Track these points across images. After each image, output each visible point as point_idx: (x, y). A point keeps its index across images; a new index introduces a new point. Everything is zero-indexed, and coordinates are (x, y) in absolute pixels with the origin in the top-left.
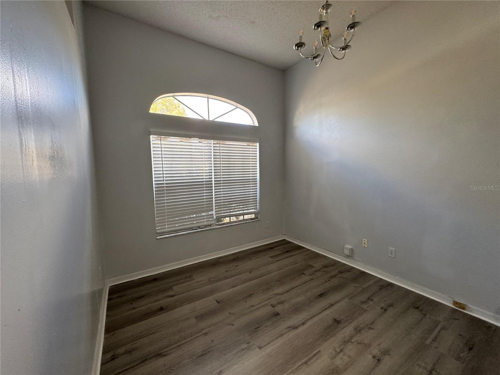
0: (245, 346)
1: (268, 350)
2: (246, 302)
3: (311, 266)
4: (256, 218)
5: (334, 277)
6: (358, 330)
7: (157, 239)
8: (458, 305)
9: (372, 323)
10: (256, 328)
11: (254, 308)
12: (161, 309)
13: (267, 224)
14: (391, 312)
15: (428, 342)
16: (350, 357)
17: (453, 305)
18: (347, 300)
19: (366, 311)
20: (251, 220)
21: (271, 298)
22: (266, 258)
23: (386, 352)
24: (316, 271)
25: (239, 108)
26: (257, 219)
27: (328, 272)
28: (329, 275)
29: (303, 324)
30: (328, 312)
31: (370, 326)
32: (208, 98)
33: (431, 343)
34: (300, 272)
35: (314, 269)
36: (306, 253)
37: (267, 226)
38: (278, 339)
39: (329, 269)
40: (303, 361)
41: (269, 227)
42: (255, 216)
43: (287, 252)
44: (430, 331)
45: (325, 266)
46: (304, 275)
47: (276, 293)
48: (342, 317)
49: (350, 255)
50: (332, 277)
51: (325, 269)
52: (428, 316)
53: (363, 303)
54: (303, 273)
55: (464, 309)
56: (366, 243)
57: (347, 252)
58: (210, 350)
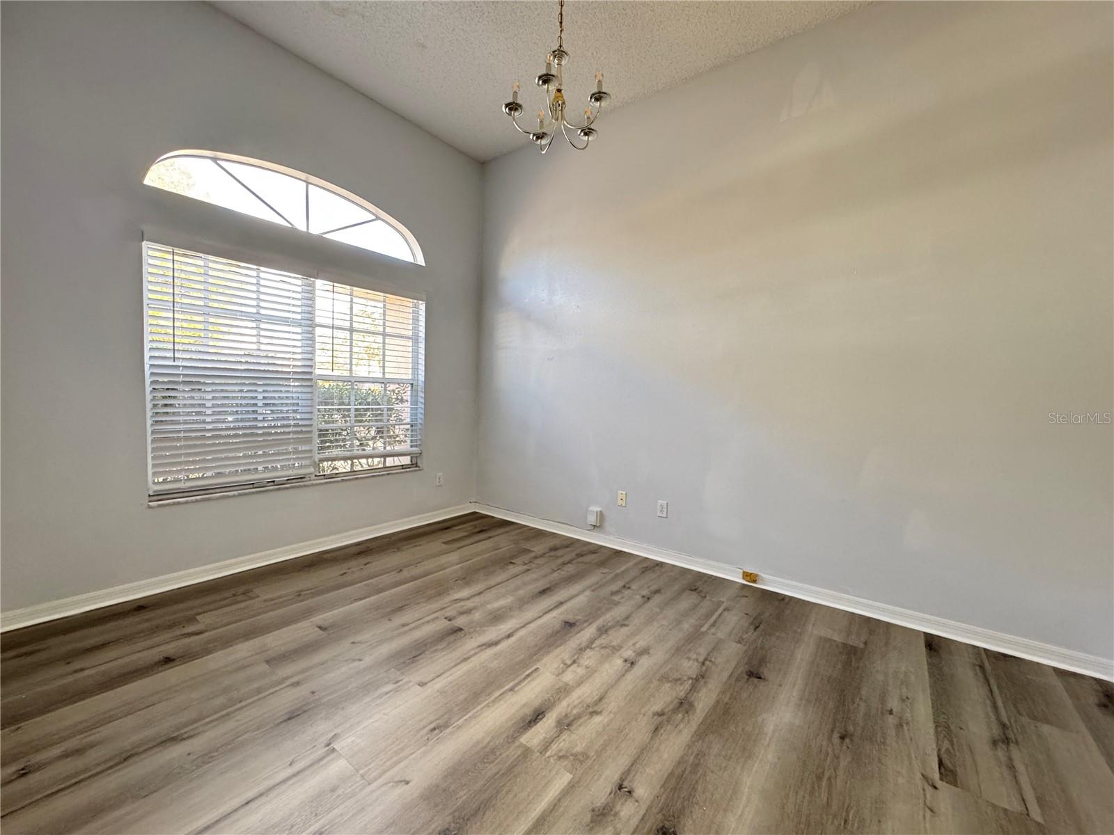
0: (391, 687)
1: (439, 684)
2: (390, 620)
3: (528, 551)
4: (414, 464)
5: (569, 562)
6: (603, 631)
7: (150, 507)
8: (748, 578)
9: (627, 618)
10: (414, 657)
11: (408, 628)
12: (168, 660)
13: (437, 479)
14: (657, 599)
15: (704, 629)
16: (588, 668)
17: (743, 578)
18: (588, 593)
19: (619, 602)
20: (403, 469)
21: (444, 608)
22: (436, 545)
23: (645, 651)
24: (536, 557)
25: (383, 220)
26: (417, 466)
27: (557, 557)
28: (560, 561)
29: (509, 636)
30: (555, 613)
31: (622, 623)
32: (308, 183)
33: (708, 629)
34: (506, 561)
35: (532, 555)
36: (518, 531)
37: (438, 484)
38: (459, 667)
39: (559, 553)
40: (507, 687)
41: (441, 486)
42: (412, 462)
43: (481, 531)
44: (708, 616)
45: (554, 549)
46: (512, 566)
47: (455, 598)
48: (578, 617)
49: (598, 525)
50: (564, 564)
51: (553, 553)
52: (708, 598)
53: (613, 593)
54: (511, 563)
55: (754, 581)
56: (624, 499)
57: (592, 519)
58: (305, 708)
